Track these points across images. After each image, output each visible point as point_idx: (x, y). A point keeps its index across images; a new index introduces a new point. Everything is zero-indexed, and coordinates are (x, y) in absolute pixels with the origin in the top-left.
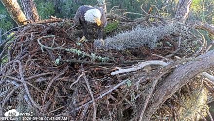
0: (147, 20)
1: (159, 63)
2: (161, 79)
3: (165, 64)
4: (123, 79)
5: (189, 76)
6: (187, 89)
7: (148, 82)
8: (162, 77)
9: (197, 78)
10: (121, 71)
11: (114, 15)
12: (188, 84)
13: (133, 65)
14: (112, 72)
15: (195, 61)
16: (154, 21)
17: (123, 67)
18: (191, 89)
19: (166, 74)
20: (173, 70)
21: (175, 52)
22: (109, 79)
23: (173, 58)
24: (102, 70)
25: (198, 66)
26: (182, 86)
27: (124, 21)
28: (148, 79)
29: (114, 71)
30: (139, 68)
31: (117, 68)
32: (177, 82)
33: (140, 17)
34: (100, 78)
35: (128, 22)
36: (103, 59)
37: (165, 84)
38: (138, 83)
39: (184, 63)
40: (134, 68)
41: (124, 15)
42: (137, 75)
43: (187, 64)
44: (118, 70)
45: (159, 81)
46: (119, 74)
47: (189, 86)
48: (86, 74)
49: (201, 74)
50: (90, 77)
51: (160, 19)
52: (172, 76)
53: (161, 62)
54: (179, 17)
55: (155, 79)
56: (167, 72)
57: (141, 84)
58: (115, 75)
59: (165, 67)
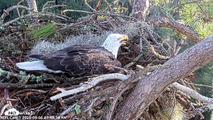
0: (96, 18)
1: (116, 77)
2: (121, 99)
3: (124, 77)
4: (69, 104)
5: (157, 90)
6: (157, 107)
7: (104, 104)
8: (122, 95)
9: (167, 91)
10: (65, 93)
11: (49, 14)
12: (157, 100)
13: (82, 83)
14: (51, 96)
15: (162, 69)
16: (105, 20)
17: (67, 87)
18: (161, 107)
19: (127, 91)
20: (135, 84)
21: (137, 59)
22: (49, 107)
23: (134, 68)
24: (38, 95)
25: (167, 76)
26: (149, 105)
27: (63, 22)
28: (104, 100)
29: (55, 94)
30: (90, 87)
31: (58, 89)
32: (143, 100)
33: (85, 15)
34: (34, 107)
35: (69, 23)
36: (38, 77)
37: (128, 105)
38: (90, 108)
39: (148, 73)
40: (82, 88)
41: (63, 14)
42: (88, 97)
43: (153, 74)
44: (61, 92)
45: (118, 101)
46: (63, 98)
47: (159, 103)
48: (13, 103)
49: (171, 86)
50: (20, 107)
51: (113, 17)
52: (135, 93)
53: (119, 76)
54: (137, 13)
55: (112, 99)
56: (128, 88)
57: (94, 108)
58: (57, 100)
59: (125, 81)
